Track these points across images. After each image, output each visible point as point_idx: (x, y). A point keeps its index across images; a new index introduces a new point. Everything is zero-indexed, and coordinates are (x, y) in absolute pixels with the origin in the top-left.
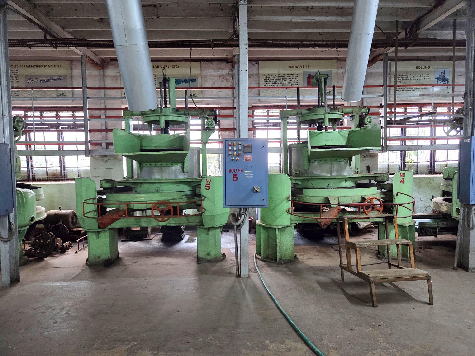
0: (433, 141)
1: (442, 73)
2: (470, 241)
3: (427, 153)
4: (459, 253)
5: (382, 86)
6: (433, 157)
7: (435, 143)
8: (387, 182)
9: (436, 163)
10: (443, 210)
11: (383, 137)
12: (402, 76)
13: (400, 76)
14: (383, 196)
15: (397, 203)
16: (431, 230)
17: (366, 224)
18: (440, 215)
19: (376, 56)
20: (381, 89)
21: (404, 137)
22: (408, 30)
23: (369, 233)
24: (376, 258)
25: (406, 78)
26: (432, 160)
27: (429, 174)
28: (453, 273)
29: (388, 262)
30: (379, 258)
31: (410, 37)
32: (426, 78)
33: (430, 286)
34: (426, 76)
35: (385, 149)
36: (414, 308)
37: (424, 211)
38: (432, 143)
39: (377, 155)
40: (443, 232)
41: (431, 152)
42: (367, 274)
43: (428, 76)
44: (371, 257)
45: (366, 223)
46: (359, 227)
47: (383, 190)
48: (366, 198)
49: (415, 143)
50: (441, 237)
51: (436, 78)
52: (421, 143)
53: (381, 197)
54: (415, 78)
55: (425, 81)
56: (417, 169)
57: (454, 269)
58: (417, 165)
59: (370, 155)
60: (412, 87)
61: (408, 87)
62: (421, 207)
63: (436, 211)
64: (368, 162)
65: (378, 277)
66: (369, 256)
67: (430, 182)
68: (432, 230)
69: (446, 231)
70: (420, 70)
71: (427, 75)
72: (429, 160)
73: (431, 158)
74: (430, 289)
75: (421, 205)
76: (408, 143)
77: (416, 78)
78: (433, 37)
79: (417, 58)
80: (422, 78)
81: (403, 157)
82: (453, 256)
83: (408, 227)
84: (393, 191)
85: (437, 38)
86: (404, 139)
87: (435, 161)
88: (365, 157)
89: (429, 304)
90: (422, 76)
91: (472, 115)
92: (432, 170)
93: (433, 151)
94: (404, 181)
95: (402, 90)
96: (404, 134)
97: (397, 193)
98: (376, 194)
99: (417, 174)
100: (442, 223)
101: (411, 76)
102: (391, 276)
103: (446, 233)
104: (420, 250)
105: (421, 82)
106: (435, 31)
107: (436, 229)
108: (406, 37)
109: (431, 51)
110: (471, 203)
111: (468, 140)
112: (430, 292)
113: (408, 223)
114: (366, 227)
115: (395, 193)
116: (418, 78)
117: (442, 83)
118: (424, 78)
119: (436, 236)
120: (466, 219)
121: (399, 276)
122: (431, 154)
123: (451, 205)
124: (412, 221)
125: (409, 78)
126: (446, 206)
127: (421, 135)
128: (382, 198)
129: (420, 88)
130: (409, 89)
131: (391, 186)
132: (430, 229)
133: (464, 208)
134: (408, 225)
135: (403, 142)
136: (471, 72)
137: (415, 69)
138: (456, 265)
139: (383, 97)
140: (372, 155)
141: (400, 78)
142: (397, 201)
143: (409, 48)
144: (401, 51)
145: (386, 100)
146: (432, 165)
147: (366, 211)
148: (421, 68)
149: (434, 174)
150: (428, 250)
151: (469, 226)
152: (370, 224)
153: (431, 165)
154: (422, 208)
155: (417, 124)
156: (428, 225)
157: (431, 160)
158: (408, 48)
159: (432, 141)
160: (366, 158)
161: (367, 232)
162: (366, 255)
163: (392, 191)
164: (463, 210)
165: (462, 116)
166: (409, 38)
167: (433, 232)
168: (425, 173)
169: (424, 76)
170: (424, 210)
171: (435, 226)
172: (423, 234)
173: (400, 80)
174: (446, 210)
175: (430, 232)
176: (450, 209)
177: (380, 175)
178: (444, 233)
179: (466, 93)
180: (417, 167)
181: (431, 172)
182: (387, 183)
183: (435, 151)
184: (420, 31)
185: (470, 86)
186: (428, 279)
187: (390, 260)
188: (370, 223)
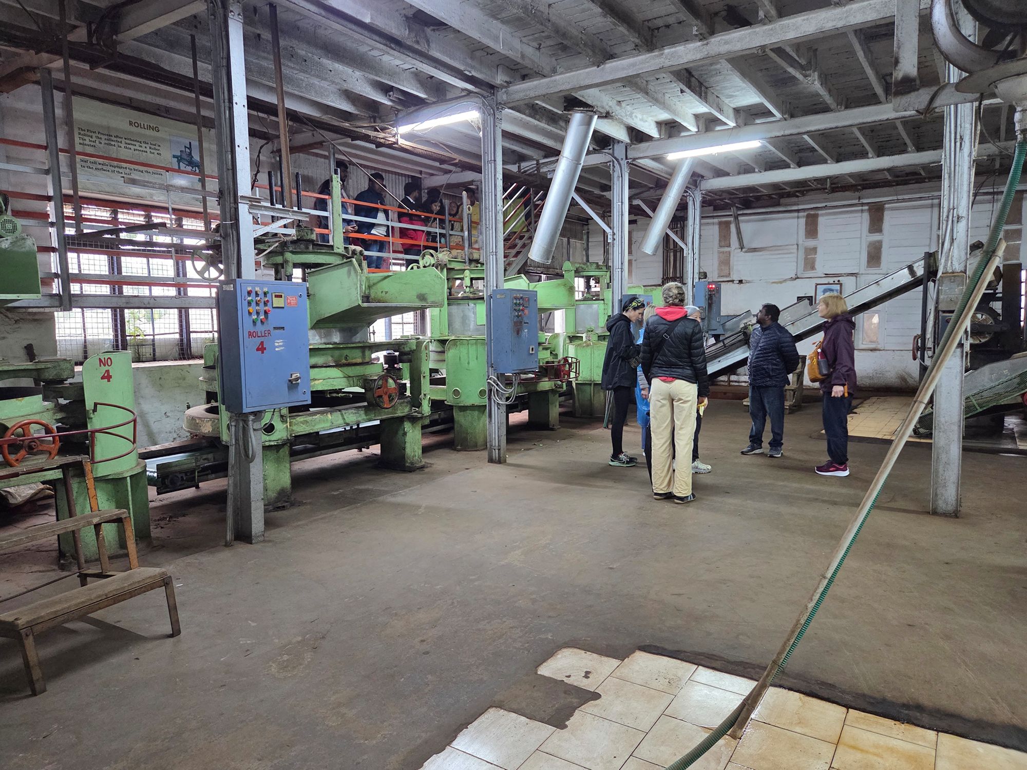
0: (182, 289)
1: (185, 147)
2: (252, 483)
3: (173, 315)
4: (234, 512)
5: (46, 148)
6: (184, 323)
7: (186, 294)
8: (70, 381)
9: (193, 336)
10: (206, 431)
11: (59, 272)
12: (97, 135)
13: (94, 135)
14: (59, 416)
15: (98, 427)
16: (183, 475)
17: (33, 491)
18: (204, 441)
19: (21, 68)
20: (41, 155)
21: (116, 277)
22: (93, 27)
23: (43, 510)
24: (54, 570)
25: (106, 142)
26: (184, 330)
27: (180, 359)
28: (225, 555)
29: (77, 571)
30: (62, 568)
31: (98, 44)
32: (152, 151)
33: (170, 597)
34: (153, 147)
35: (66, 301)
36: (138, 659)
37: (174, 439)
38: (179, 293)
39: (51, 318)
40: (207, 475)
41: (180, 312)
42: (11, 619)
43: (157, 148)
44: (40, 572)
45: (31, 488)
46: (12, 501)
47: (62, 401)
48: (9, 425)
49: (144, 291)
50: (209, 486)
51: (174, 156)
52: (157, 291)
53: (55, 417)
54: (128, 146)
55: (150, 158)
56: (154, 350)
57: (227, 545)
58: (153, 340)
59: (30, 317)
60: (124, 165)
61: (115, 163)
62: (168, 431)
63: (196, 436)
64: (27, 335)
65: (42, 617)
66: (35, 568)
67: (181, 377)
68: (186, 475)
69: (212, 473)
70: (139, 130)
71: (155, 145)
72: (177, 330)
73: (181, 326)
74: (171, 603)
75: (168, 426)
76: (128, 290)
77: (130, 146)
78: (154, 62)
79: (129, 102)
80: (145, 150)
81: (119, 324)
82: (224, 520)
83: (128, 478)
84: (84, 401)
85: (162, 65)
86: (116, 281)
87: (189, 332)
88: (16, 321)
89: (171, 636)
90: (144, 145)
91: (235, 239)
92: (184, 350)
93: (183, 311)
94: (111, 377)
95: (100, 167)
96: (116, 270)
97: (96, 404)
98: (39, 413)
99: (154, 360)
100: (205, 457)
101: (119, 140)
102: (76, 605)
103: (213, 476)
104: (162, 523)
105: (143, 158)
106: (156, 49)
107: (192, 471)
108: (90, 43)
109: (157, 92)
110: (246, 410)
111: (231, 287)
112: (173, 609)
113: (127, 471)
114: (31, 497)
115: (89, 405)
116: (136, 148)
117: (189, 169)
118: (148, 150)
119: (197, 487)
120: (241, 443)
121: (99, 596)
122: (180, 316)
123: (218, 419)
124: (138, 464)
125: (116, 144)
126: (210, 422)
127: (154, 274)
128: (58, 421)
129: (142, 172)
130: (116, 169)
131: (80, 388)
132: (181, 475)
133: (237, 421)
134: (128, 474)
135: (117, 289)
136: (226, 152)
137: (125, 126)
138: (229, 536)
139: (51, 175)
140: (36, 317)
141: (94, 139)
142: (96, 422)
143: (101, 70)
144: (80, 73)
145: (58, 185)
146: (185, 340)
147: (12, 457)
148: (139, 126)
149: (189, 359)
150: (181, 519)
151: (247, 455)
152: (43, 489)
153: (182, 340)
154: (170, 432)
155: (144, 250)
156: (176, 466)
157: (181, 330)
158: (96, 70)
159: (179, 289)
160: (20, 325)
161: (35, 511)
162: (27, 568)
163: (82, 401)
164: (235, 426)
165: (219, 239)
166: (98, 47)
167: (188, 478)
168: (171, 357)
169: (148, 146)
170: (175, 436)
171: (190, 465)
172: (167, 487)
173: (92, 144)
174: (211, 430)
175: (182, 479)
176: (216, 428)
177: (49, 365)
178: (209, 476)
179: (221, 192)
180: (154, 345)
181: (183, 354)
182: (70, 384)
183: (187, 309)
184: (120, 37)
185: (227, 180)
186: (166, 582)
187: (84, 565)
188: (42, 486)
